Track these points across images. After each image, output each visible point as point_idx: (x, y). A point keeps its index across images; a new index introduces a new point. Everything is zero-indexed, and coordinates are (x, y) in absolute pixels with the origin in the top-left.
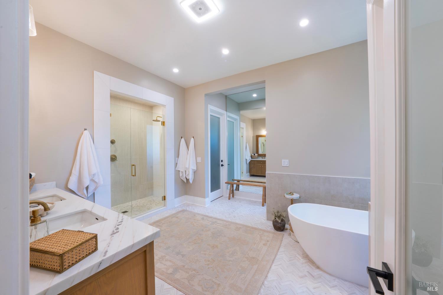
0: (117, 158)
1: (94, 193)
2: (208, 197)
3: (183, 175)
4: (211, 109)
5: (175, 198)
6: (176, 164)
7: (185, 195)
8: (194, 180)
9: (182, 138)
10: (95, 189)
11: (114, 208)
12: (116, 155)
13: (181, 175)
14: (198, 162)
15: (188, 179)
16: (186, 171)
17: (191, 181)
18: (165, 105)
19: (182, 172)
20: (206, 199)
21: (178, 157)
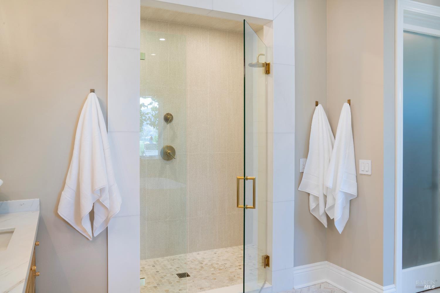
0: (177, 153)
1: (107, 227)
2: (393, 282)
3: (318, 206)
4: (405, 12)
5: (295, 266)
6: (300, 176)
7: (327, 260)
8: (349, 225)
9: (317, 105)
10: (107, 221)
11: (168, 260)
12: (174, 147)
13: (313, 205)
14: (361, 172)
15: (331, 218)
16: (325, 197)
17: (340, 227)
18: (272, 21)
19: (317, 198)
20: (384, 288)
21: (306, 156)
